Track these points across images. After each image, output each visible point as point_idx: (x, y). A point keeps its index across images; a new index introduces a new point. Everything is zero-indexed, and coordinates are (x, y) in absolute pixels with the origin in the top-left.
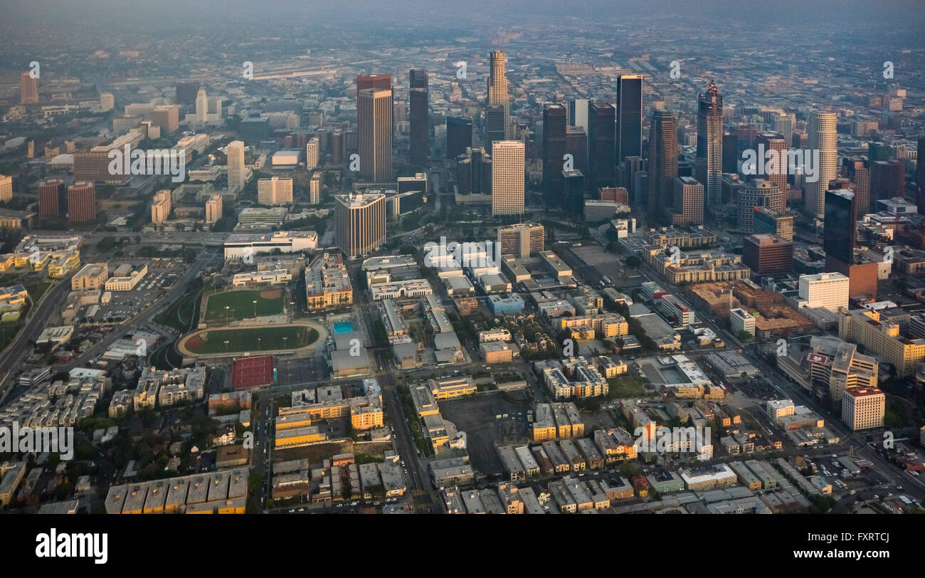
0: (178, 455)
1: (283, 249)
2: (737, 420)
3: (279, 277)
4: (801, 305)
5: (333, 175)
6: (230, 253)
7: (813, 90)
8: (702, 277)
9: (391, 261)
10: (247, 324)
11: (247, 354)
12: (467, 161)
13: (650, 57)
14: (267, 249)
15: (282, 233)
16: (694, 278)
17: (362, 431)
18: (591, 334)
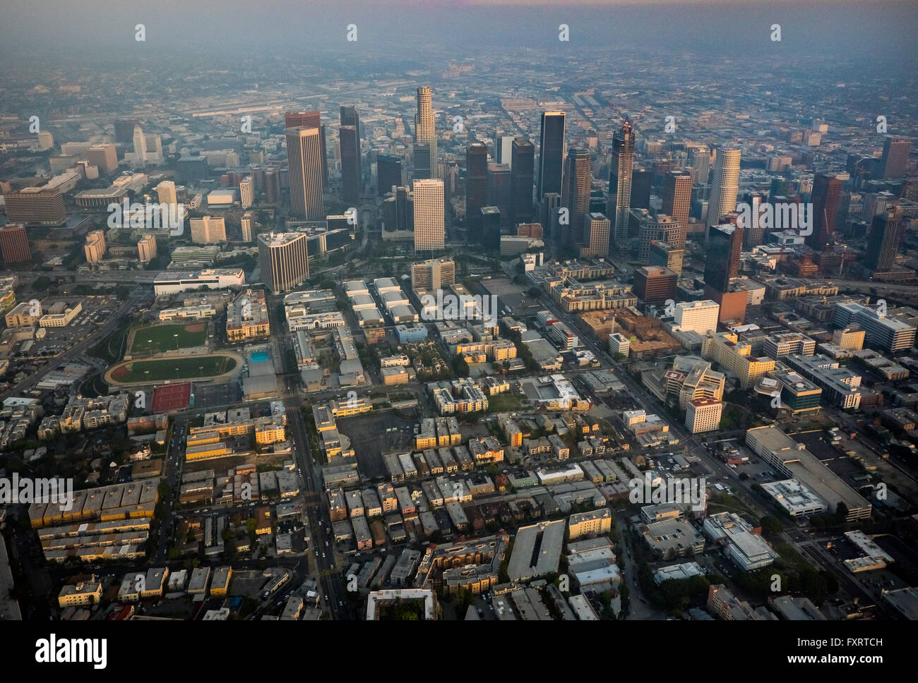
0: (97, 469)
1: (211, 286)
2: (596, 427)
3: (203, 312)
4: (674, 329)
5: (267, 214)
6: (160, 290)
7: (743, 125)
8: (593, 306)
9: (312, 295)
10: (170, 355)
11: (167, 382)
12: (392, 199)
13: (595, 91)
14: (196, 286)
15: (209, 271)
16: (586, 307)
17: (266, 445)
18: (483, 358)
